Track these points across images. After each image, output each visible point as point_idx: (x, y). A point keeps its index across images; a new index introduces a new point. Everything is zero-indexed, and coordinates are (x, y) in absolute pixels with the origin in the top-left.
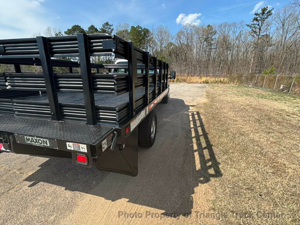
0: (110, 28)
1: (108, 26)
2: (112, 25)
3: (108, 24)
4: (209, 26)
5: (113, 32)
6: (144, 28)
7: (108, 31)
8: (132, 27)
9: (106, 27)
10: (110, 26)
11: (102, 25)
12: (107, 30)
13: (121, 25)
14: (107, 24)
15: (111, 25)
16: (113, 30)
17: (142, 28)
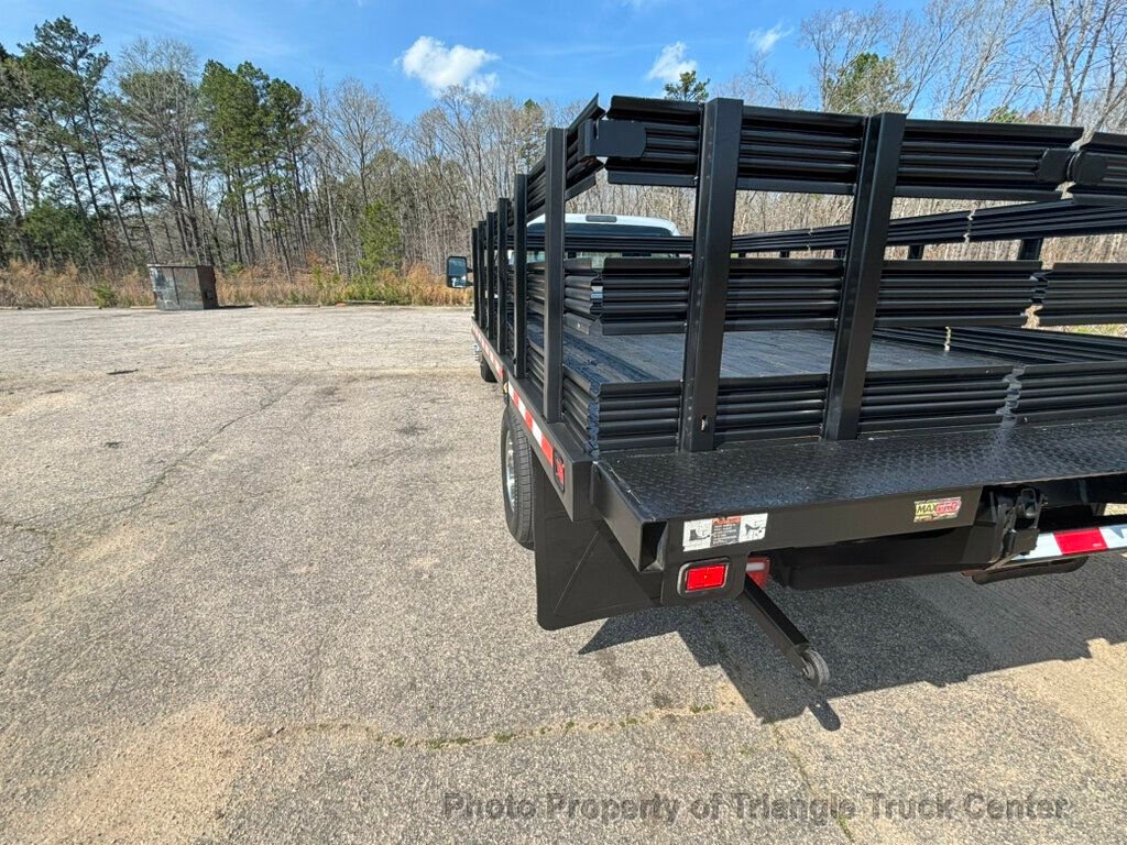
0: (82, 54)
1: (69, 38)
2: (96, 39)
3: (73, 31)
4: (529, 104)
5: (106, 72)
6: (277, 81)
7: (75, 66)
8: (211, 64)
9: (60, 43)
10: (84, 38)
11: (34, 32)
12: (70, 58)
13: (152, 47)
14: (63, 26)
15: (91, 36)
16: (105, 61)
17: (266, 78)
